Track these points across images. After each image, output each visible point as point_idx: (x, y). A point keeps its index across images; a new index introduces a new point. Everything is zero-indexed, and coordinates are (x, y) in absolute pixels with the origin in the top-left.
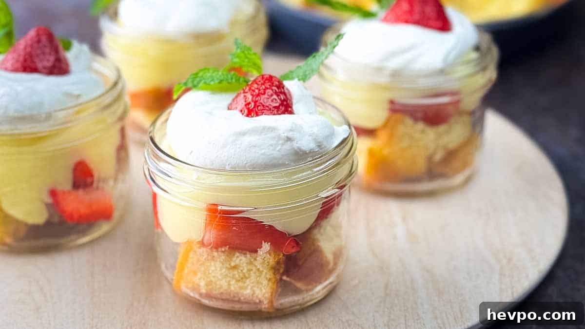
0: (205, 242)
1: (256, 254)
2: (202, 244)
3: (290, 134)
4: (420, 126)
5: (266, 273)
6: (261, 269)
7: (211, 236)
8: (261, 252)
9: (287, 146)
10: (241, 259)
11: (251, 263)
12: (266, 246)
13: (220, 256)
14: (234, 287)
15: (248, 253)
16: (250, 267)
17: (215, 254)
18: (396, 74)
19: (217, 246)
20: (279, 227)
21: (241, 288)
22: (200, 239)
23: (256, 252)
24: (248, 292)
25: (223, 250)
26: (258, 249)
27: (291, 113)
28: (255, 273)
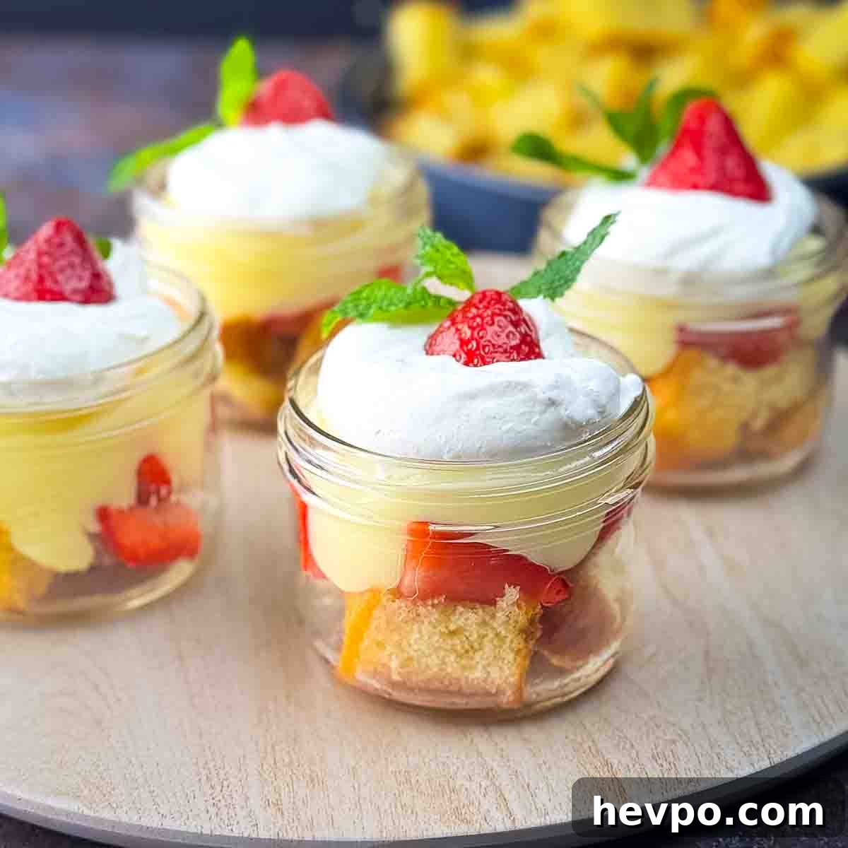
0: (404, 590)
1: (493, 608)
2: (397, 593)
3: (553, 394)
4: (731, 369)
5: (512, 642)
6: (503, 633)
7: (415, 578)
8: (502, 603)
9: (550, 415)
10: (467, 618)
11: (484, 623)
12: (512, 593)
13: (429, 614)
14: (453, 667)
15: (478, 606)
16: (483, 632)
17: (422, 610)
18: (690, 280)
19: (426, 595)
20: (535, 558)
21: (464, 668)
22: (394, 585)
23: (493, 603)
24: (478, 674)
25: (436, 601)
26: (498, 599)
27: (539, 355)
28: (492, 641)
